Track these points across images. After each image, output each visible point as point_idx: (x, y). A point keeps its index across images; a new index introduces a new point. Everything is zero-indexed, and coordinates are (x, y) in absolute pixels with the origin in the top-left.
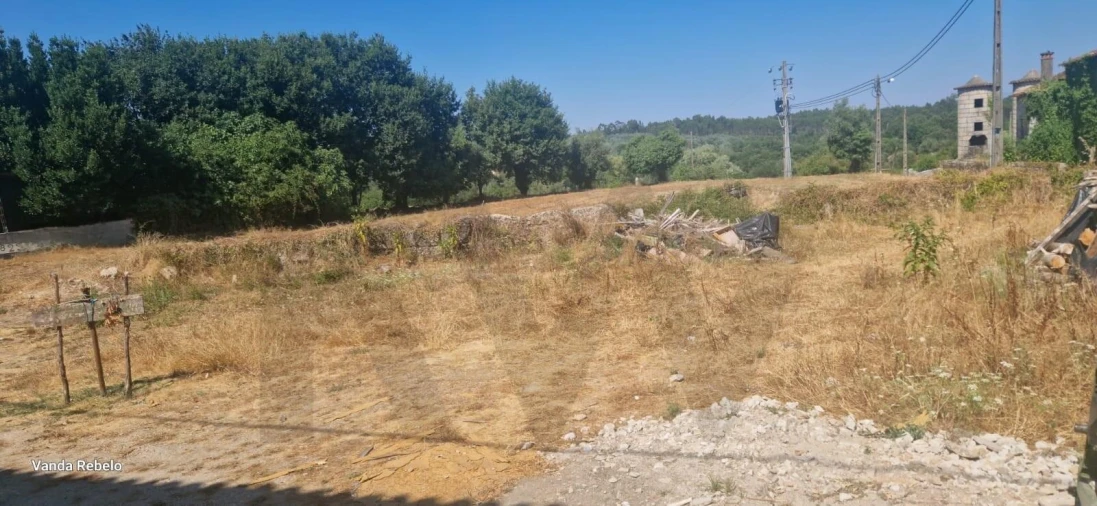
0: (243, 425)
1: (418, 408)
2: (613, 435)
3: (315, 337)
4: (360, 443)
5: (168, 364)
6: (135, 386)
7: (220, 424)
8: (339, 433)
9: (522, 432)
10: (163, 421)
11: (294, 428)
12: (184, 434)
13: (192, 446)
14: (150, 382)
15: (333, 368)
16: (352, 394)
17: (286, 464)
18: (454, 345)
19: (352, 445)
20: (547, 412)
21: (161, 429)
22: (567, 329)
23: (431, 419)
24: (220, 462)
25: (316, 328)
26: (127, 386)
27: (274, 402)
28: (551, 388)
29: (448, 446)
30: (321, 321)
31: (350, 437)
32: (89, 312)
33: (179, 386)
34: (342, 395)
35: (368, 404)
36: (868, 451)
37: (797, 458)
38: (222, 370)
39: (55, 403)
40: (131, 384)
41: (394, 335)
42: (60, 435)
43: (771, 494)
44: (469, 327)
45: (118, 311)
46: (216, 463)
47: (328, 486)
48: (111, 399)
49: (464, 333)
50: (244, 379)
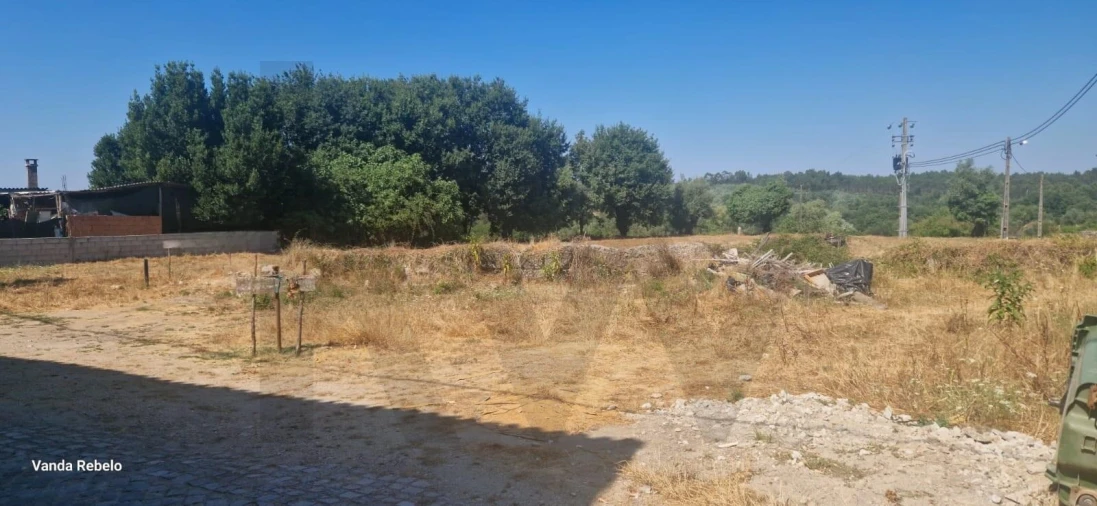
0: (389, 377)
1: (523, 378)
2: (683, 407)
3: (438, 329)
4: (479, 394)
5: (324, 336)
6: (303, 349)
7: (371, 376)
8: (464, 388)
9: (608, 401)
10: (327, 371)
11: (428, 382)
12: (345, 379)
13: (354, 386)
14: (313, 347)
15: (454, 350)
16: (470, 367)
17: (425, 400)
18: (553, 343)
19: (474, 395)
20: (630, 391)
21: (328, 375)
22: (653, 340)
23: (535, 385)
24: (378, 395)
25: (440, 322)
26: (297, 347)
27: (410, 367)
28: (634, 377)
29: (548, 402)
30: (443, 317)
31: (472, 391)
32: (277, 285)
33: (335, 352)
34: (462, 366)
35: (483, 373)
36: (896, 431)
37: (833, 429)
38: (366, 344)
39: (244, 355)
40: (301, 347)
41: (502, 332)
42: (255, 373)
43: (804, 447)
44: (566, 333)
45: (297, 287)
46: (374, 396)
47: (458, 414)
48: (285, 356)
49: (562, 337)
50: (384, 352)
